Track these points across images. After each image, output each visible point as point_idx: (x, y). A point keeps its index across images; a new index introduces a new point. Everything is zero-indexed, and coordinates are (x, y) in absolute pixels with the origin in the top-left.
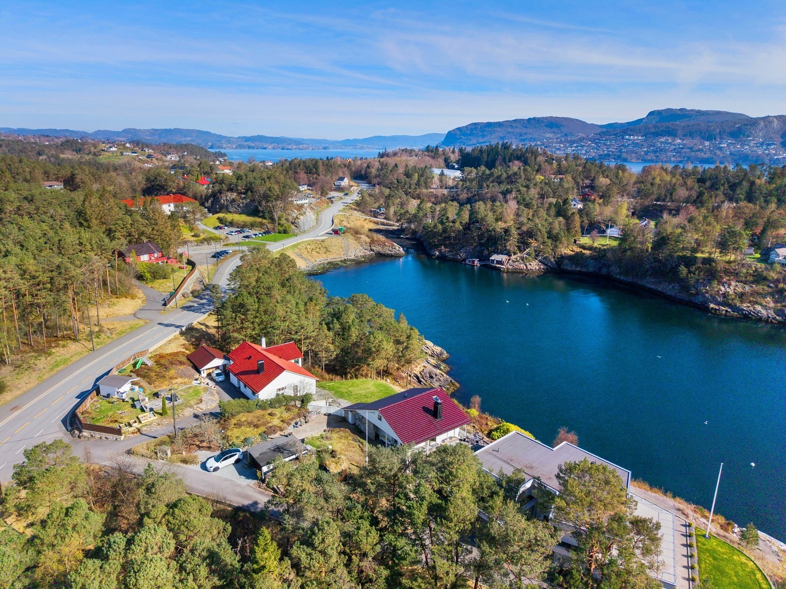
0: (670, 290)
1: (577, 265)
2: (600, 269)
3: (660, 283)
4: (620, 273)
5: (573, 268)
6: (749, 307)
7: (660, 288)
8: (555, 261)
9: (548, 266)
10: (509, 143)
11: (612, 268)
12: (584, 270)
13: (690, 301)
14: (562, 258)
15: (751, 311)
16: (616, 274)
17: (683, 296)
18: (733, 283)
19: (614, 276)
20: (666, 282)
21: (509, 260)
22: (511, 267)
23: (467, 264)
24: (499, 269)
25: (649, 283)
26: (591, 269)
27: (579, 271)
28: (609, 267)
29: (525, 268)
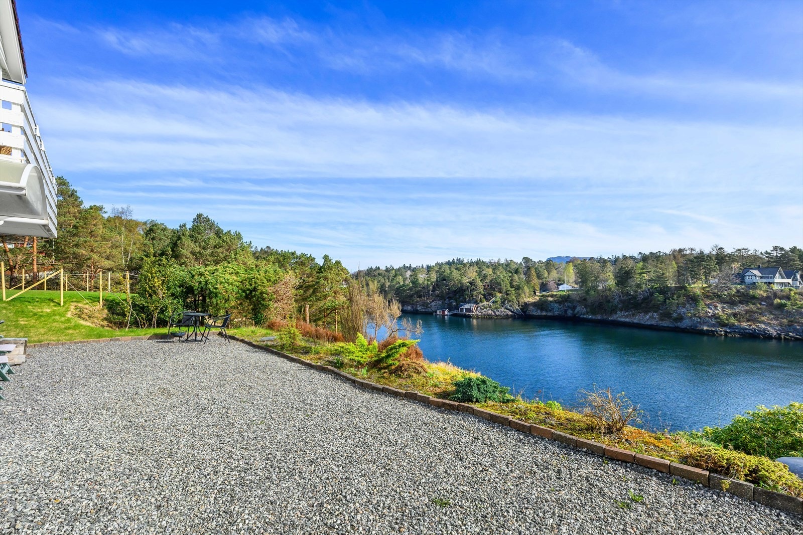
0: (648, 320)
1: (542, 310)
2: (566, 311)
3: (633, 315)
4: (587, 313)
5: (539, 313)
6: (750, 325)
7: (636, 320)
8: (521, 309)
9: (515, 313)
10: (462, 259)
11: (578, 309)
12: (550, 314)
13: (677, 327)
14: (526, 305)
15: (755, 329)
16: (584, 315)
17: (666, 323)
18: (719, 306)
19: (581, 316)
20: (641, 313)
21: (477, 307)
22: (480, 314)
23: (438, 315)
24: (469, 317)
25: (621, 316)
26: (556, 313)
27: (544, 315)
28: (574, 308)
29: (493, 314)
